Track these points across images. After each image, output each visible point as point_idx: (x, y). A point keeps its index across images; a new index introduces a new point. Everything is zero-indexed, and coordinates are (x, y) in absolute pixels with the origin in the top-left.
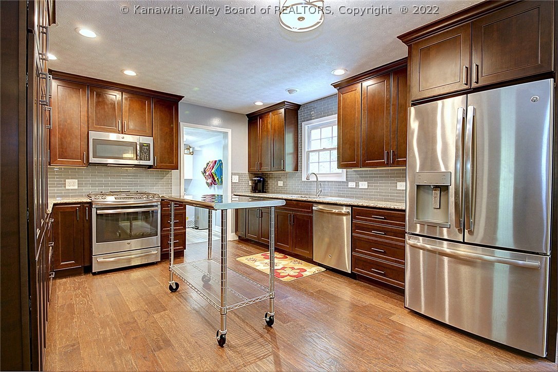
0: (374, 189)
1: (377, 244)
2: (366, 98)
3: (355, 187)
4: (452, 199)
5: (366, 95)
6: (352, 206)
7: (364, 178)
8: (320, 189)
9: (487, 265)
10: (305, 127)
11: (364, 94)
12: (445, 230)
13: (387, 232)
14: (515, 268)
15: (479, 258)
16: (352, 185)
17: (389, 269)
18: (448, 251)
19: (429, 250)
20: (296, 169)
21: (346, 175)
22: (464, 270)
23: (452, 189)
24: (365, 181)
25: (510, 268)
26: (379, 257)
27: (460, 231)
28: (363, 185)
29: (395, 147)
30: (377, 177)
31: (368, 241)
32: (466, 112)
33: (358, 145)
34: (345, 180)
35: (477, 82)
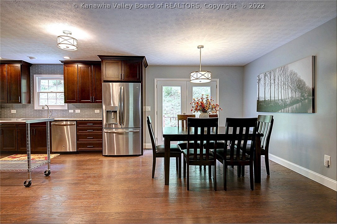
0: (83, 113)
1: (89, 135)
2: (80, 72)
3: (73, 112)
4: (118, 115)
5: (80, 71)
6: (76, 121)
7: (78, 108)
8: (51, 114)
9: (127, 133)
10: (36, 78)
11: (79, 70)
12: (114, 125)
13: (94, 130)
14: (134, 133)
15: (124, 132)
16: (71, 111)
17: (95, 144)
18: (116, 131)
19: (109, 133)
20: (29, 102)
21: (68, 106)
22: (120, 136)
23: (118, 112)
24: (79, 109)
25: (133, 133)
26: (91, 141)
27: (120, 125)
28: (78, 111)
29: (95, 95)
30: (85, 108)
31: (85, 135)
32: (121, 88)
33: (76, 93)
34: (67, 109)
35: (124, 79)
